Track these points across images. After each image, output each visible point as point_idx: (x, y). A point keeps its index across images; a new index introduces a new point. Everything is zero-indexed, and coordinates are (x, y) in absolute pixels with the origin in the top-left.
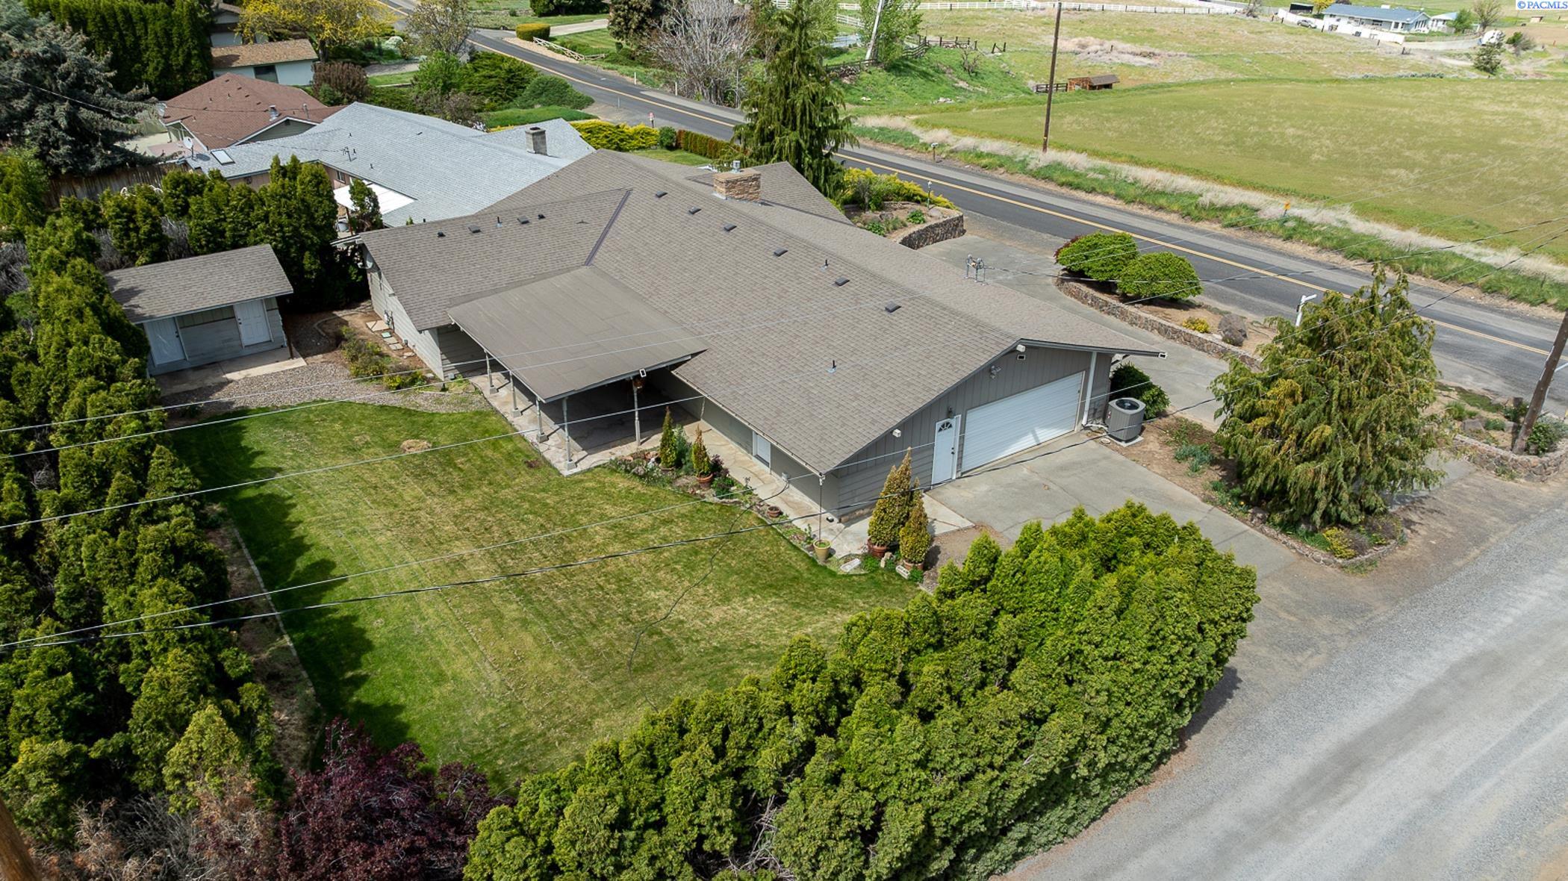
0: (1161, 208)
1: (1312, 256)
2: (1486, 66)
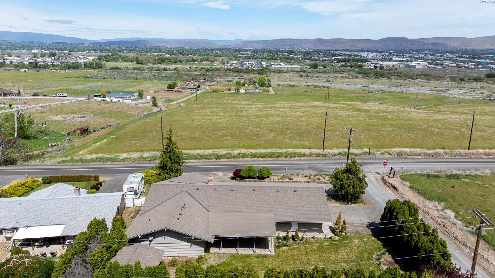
0: (210, 159)
1: (251, 160)
2: (155, 105)
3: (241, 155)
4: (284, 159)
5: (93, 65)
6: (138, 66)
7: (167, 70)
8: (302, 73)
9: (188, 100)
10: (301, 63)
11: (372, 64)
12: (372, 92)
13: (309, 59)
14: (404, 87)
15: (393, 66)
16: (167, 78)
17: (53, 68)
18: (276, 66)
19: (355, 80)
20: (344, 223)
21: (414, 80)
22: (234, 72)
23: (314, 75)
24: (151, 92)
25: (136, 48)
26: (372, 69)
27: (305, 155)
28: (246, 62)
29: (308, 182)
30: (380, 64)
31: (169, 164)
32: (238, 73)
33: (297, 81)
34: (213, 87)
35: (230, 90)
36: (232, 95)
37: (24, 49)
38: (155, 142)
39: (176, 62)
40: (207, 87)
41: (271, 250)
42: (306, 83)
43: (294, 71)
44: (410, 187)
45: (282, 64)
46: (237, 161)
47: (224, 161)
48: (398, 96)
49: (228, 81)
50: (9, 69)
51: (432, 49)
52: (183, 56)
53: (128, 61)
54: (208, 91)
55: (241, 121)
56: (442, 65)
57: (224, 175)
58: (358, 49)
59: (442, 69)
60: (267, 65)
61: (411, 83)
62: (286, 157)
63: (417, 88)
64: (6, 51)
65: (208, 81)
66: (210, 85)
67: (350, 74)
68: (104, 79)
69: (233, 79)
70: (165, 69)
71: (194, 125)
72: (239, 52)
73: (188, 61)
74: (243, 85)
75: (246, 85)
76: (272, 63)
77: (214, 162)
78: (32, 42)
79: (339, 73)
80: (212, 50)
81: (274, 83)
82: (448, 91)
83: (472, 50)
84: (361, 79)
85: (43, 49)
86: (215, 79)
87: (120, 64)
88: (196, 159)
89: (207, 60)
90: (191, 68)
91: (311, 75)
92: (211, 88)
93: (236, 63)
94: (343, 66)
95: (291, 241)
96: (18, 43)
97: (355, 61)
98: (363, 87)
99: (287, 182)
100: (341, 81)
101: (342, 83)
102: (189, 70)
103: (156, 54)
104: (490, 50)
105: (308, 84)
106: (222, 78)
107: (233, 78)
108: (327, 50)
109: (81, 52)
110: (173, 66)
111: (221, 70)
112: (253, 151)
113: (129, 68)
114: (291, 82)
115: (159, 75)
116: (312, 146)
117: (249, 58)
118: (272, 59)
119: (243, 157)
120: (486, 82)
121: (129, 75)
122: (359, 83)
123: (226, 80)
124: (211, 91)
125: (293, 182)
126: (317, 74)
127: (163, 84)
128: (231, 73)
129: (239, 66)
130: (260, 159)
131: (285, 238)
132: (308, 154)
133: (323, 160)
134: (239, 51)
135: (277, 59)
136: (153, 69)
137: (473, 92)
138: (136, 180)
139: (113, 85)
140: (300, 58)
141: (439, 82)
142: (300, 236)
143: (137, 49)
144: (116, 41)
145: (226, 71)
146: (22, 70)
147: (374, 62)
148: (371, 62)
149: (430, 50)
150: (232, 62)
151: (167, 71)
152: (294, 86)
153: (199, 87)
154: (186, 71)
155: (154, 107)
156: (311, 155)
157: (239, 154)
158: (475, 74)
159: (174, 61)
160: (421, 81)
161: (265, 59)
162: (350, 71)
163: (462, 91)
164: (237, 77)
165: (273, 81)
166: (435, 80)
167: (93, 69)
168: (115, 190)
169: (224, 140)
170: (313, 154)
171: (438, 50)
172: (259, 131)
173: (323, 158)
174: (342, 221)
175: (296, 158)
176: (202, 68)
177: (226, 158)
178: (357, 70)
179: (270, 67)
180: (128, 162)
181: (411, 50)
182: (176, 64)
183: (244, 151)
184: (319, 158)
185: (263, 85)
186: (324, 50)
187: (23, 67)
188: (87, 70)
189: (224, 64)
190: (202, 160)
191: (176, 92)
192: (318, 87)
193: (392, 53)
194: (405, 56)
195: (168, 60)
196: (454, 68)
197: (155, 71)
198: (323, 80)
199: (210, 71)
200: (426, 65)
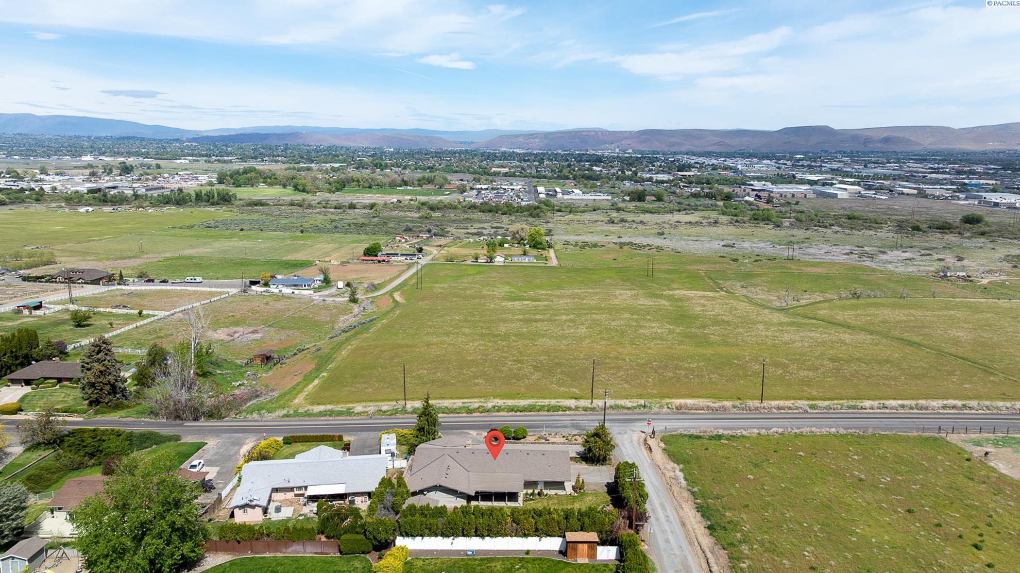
0: (459, 413)
1: (507, 414)
2: (354, 300)
3: (496, 408)
4: (546, 413)
5: (213, 197)
6: (299, 197)
7: (355, 208)
8: (614, 214)
9: (404, 283)
10: (614, 188)
11: (753, 190)
12: (735, 260)
13: (630, 179)
14: (802, 245)
15: (793, 196)
16: (360, 227)
17: (137, 202)
18: (566, 197)
19: (713, 230)
20: (583, 482)
21: (824, 230)
22: (483, 212)
23: (635, 219)
24: (336, 263)
25: (286, 149)
26: (750, 203)
27: (570, 409)
28: (506, 187)
29: (564, 444)
30: (769, 191)
31: (426, 427)
32: (491, 214)
33: (603, 231)
34: (446, 248)
35: (477, 259)
36: (481, 269)
37: (66, 155)
38: (388, 388)
39: (370, 187)
40: (435, 251)
41: (520, 504)
42: (619, 237)
43: (599, 209)
44: (664, 449)
45: (577, 191)
46: (492, 416)
47: (477, 417)
48: (783, 268)
49: (473, 234)
50: (54, 205)
51: (883, 150)
52: (382, 170)
53: (276, 184)
54: (436, 259)
55: (496, 348)
56: (891, 191)
57: (477, 434)
58: (733, 150)
59: (888, 203)
60: (548, 194)
61: (819, 236)
62: (548, 411)
63: (826, 248)
64: (32, 158)
65: (435, 235)
66: (440, 246)
67: (706, 216)
68: (242, 230)
69: (483, 228)
70: (352, 206)
71: (432, 356)
72: (494, 160)
73: (393, 185)
74: (500, 245)
75: (506, 245)
76: (558, 190)
77: (464, 417)
78: (78, 137)
79: (684, 212)
80: (439, 155)
81: (558, 239)
82: (881, 255)
83: (964, 153)
84: (725, 227)
85: (103, 154)
86: (448, 229)
87: (263, 191)
88: (443, 413)
89: (430, 181)
90: (400, 202)
91: (630, 217)
92: (443, 252)
93: (487, 189)
94: (695, 196)
95: (537, 497)
96: (49, 140)
97: (722, 182)
98: (723, 246)
99: (543, 443)
100: (685, 232)
101: (686, 238)
102: (397, 208)
103: (328, 165)
104: (999, 153)
105: (622, 240)
106: (462, 225)
107: (481, 225)
108: (671, 154)
109: (178, 161)
110: (367, 198)
111: (460, 207)
112: (510, 402)
113: (281, 202)
114: (591, 234)
115: (342, 219)
116: (582, 395)
117: (513, 175)
118: (559, 177)
119: (498, 411)
120: (960, 233)
121: (286, 221)
122: (719, 238)
123: (469, 231)
124: (442, 261)
125: (549, 443)
126: (642, 215)
127: (353, 242)
128: (478, 215)
129: (494, 198)
130: (518, 413)
131: (532, 494)
132: (574, 407)
133: (590, 415)
134: (491, 157)
135: (568, 178)
136: (329, 206)
137: (925, 258)
138: (392, 442)
139: (263, 246)
140: (613, 174)
141: (872, 232)
142: (545, 493)
143: (289, 151)
144: (245, 134)
145: (469, 208)
146: (83, 210)
147: (758, 185)
148: (752, 185)
149: (878, 152)
150: (479, 186)
151: (355, 210)
152: (595, 246)
153: (420, 250)
154: (392, 210)
155: (352, 304)
156: (577, 408)
157: (494, 407)
158: (947, 213)
159: (366, 185)
160: (837, 232)
161: (545, 178)
162: (707, 208)
163: (908, 255)
164: (490, 224)
165: (557, 234)
166: (866, 228)
167: (213, 204)
168: (366, 451)
169: (476, 385)
170: (579, 407)
171: (895, 152)
172: (519, 369)
173: (591, 412)
174: (581, 481)
175: (560, 413)
176: (423, 204)
177: (479, 412)
178: (721, 203)
179: (552, 200)
180: (364, 417)
181: (840, 152)
182: (370, 193)
183: (500, 402)
184: (586, 412)
185: (538, 246)
186: (663, 154)
187: (80, 202)
188: (202, 208)
189: (465, 192)
190: (451, 415)
191: (379, 262)
192: (641, 247)
193: (800, 160)
194: (823, 169)
195: (355, 183)
196: (913, 198)
197: (333, 210)
198: (652, 231)
199: (438, 209)
200: (860, 193)
